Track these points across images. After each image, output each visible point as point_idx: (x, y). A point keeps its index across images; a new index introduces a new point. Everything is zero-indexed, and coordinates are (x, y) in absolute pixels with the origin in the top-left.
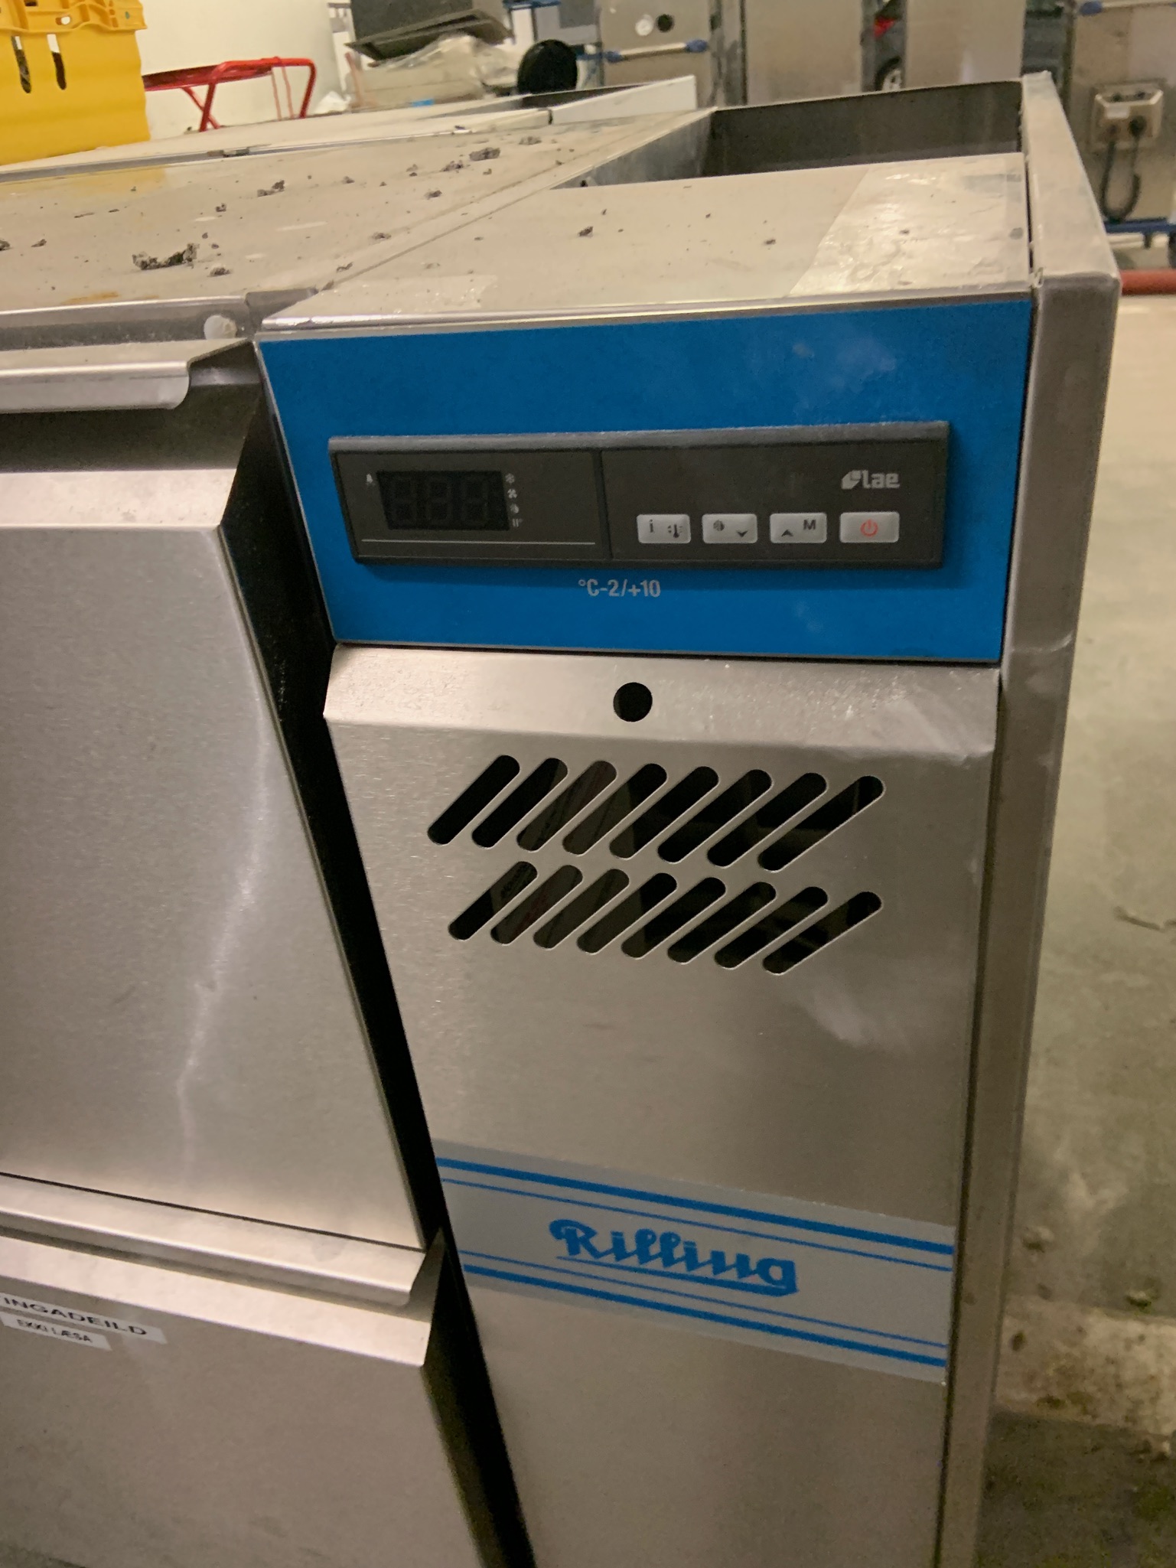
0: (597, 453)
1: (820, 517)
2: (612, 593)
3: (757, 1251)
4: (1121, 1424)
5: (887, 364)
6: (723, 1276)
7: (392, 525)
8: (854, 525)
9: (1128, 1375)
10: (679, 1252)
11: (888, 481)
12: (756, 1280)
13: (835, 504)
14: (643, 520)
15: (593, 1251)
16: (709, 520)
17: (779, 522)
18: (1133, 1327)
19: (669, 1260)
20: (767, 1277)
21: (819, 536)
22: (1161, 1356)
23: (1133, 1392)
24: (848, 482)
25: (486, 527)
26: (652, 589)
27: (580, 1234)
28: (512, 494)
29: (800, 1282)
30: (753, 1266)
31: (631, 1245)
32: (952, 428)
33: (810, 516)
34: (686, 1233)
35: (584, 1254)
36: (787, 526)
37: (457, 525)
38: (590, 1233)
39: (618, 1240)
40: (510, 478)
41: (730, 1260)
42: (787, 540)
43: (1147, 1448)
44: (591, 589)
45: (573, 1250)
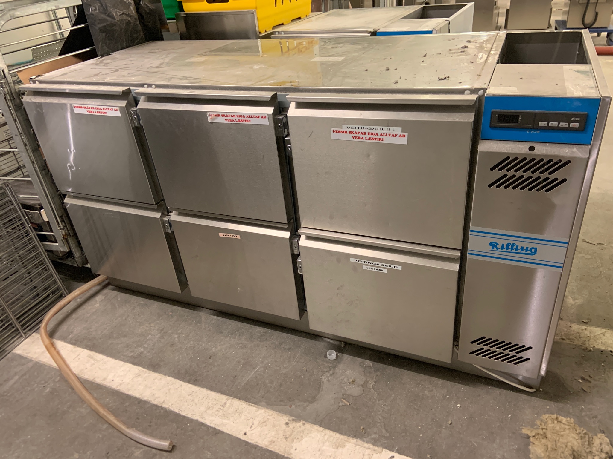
0: (535, 113)
1: (567, 123)
2: (531, 133)
3: (530, 246)
4: (580, 344)
5: (580, 105)
6: (522, 252)
7: (498, 122)
8: (572, 125)
9: (582, 336)
10: (515, 247)
11: (579, 119)
12: (529, 252)
13: (570, 122)
14: (540, 123)
15: (497, 248)
16: (550, 123)
17: (561, 124)
18: (584, 327)
19: (512, 249)
20: (531, 251)
21: (567, 126)
22: (590, 333)
23: (584, 339)
24: (572, 119)
25: (514, 122)
26: (538, 132)
27: (495, 244)
28: (520, 118)
29: (537, 252)
30: (529, 249)
31: (505, 246)
32: (588, 114)
33: (566, 123)
34: (517, 243)
35: (495, 249)
36: (562, 124)
37: (509, 122)
38: (497, 244)
39: (503, 245)
40: (520, 116)
41: (525, 248)
42: (562, 126)
43: (587, 349)
44: (528, 132)
45: (493, 248)
